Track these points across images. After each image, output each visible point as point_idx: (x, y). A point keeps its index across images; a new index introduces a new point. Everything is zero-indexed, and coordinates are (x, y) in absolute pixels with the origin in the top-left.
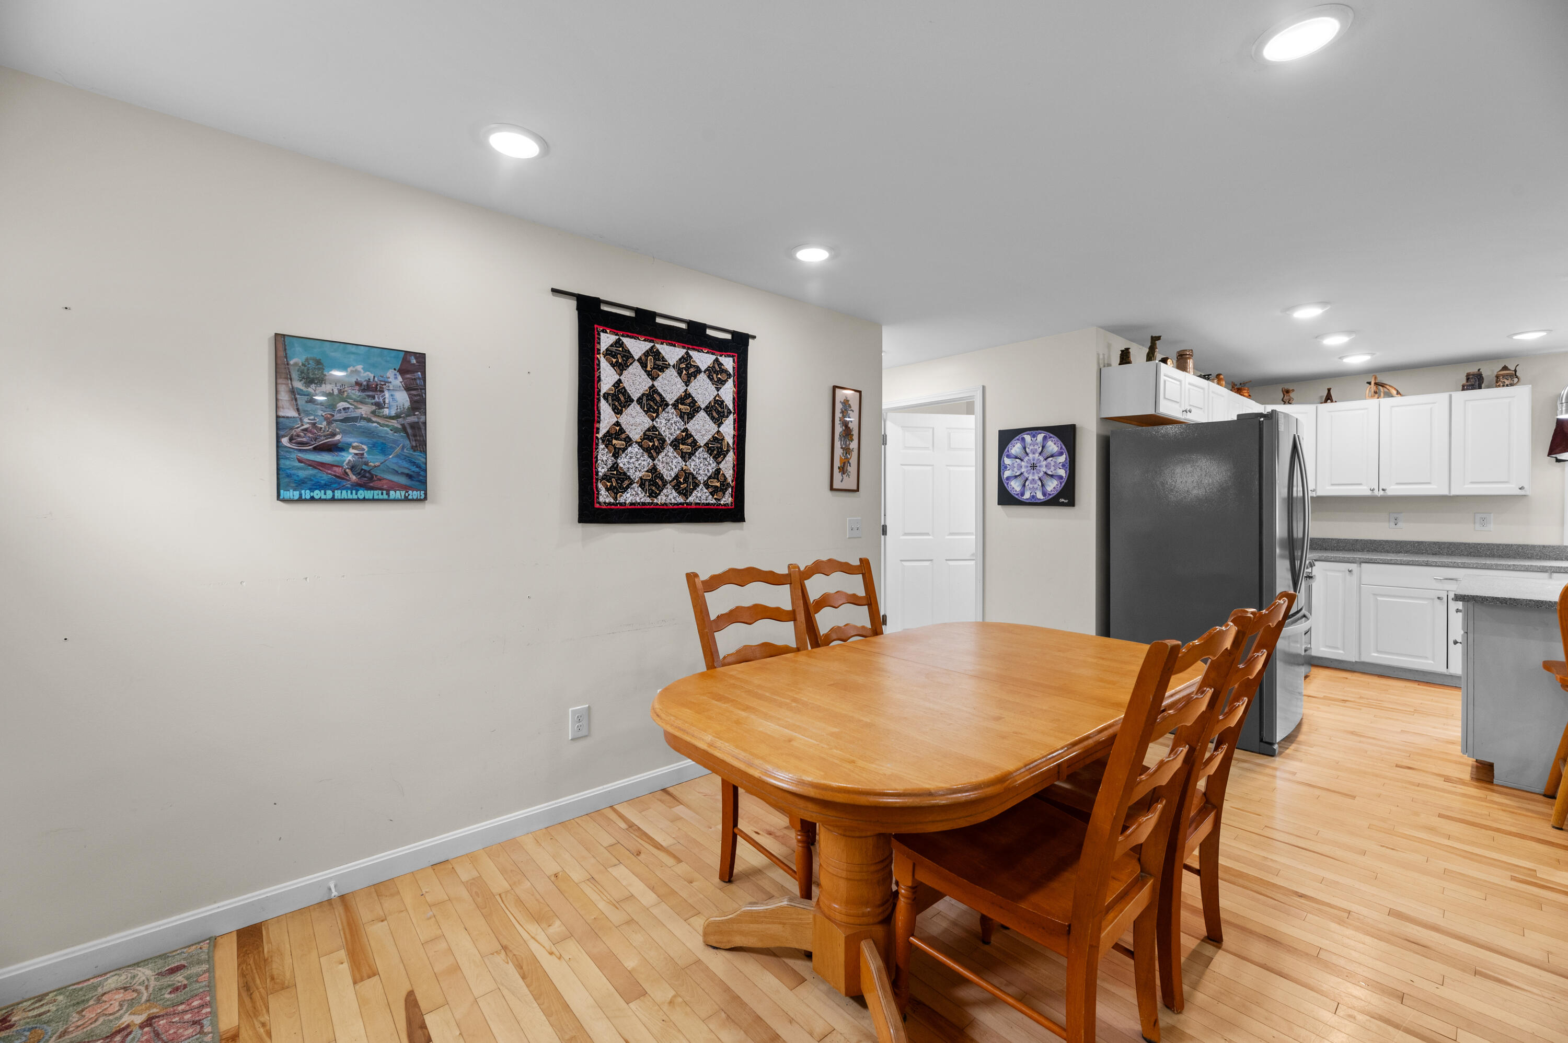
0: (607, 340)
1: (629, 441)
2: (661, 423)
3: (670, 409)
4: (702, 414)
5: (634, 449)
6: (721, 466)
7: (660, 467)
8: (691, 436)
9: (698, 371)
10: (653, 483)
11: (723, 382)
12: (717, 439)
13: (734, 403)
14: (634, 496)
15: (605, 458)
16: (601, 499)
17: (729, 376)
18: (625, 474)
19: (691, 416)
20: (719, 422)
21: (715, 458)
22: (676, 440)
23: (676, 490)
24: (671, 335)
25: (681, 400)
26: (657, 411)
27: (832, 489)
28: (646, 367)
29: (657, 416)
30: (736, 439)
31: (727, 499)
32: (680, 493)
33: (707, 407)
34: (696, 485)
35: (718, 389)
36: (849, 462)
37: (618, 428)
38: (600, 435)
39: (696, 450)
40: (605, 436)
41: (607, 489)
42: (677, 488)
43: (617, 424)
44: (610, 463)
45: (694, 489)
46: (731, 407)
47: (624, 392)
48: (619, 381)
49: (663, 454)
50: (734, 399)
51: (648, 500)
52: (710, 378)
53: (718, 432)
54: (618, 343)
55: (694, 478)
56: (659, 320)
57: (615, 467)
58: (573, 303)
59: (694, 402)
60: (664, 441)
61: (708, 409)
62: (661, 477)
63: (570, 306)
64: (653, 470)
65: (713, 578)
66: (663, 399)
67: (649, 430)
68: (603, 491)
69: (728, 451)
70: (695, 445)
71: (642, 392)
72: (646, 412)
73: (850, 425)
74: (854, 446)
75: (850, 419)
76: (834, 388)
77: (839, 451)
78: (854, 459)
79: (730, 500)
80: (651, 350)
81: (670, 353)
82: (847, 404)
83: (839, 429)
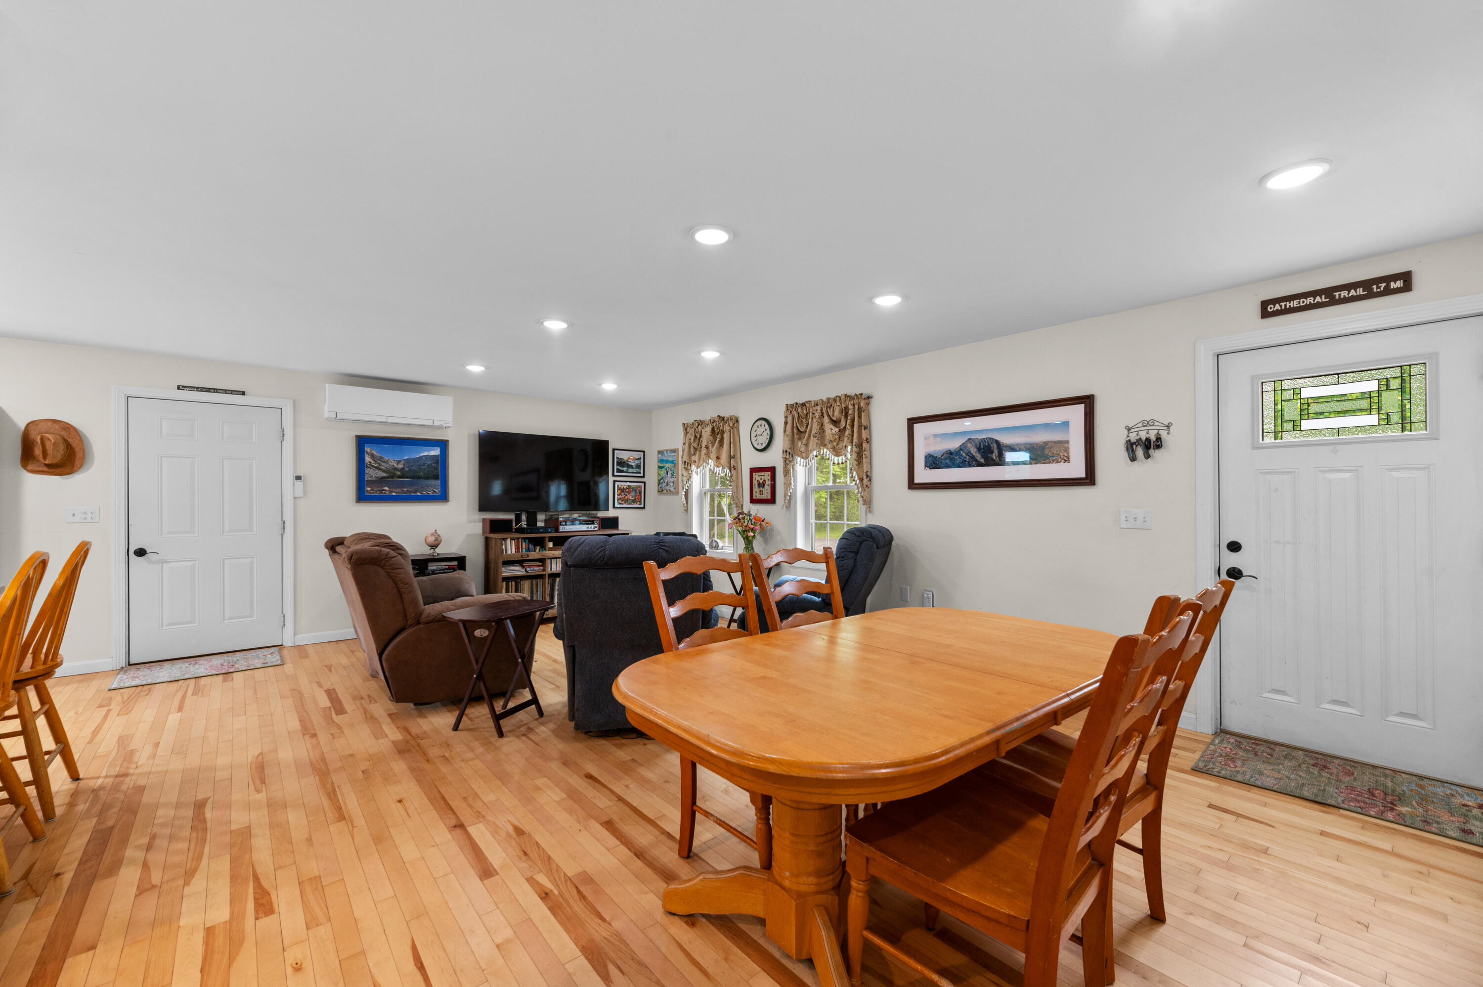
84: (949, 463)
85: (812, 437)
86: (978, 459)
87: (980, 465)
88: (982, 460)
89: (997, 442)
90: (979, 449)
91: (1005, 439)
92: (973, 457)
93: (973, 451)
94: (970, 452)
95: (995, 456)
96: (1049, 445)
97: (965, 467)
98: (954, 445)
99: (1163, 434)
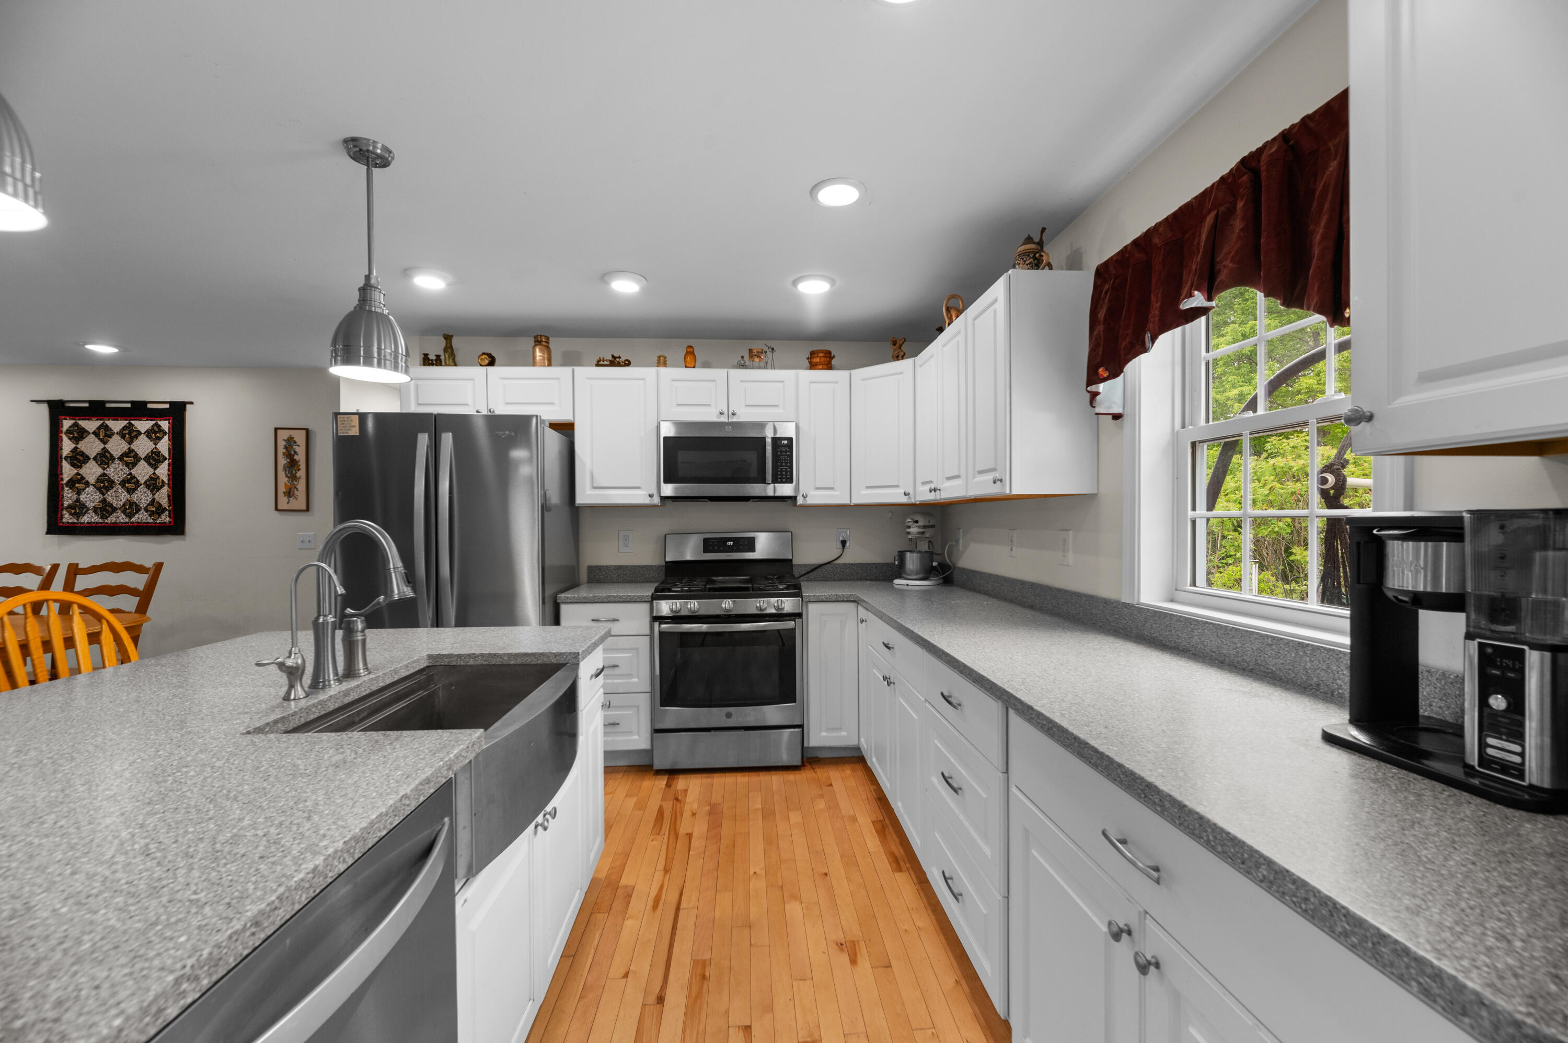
0: (67, 424)
1: (87, 484)
2: (110, 471)
3: (117, 461)
4: (142, 462)
5: (91, 489)
6: (156, 496)
7: (109, 499)
8: (135, 477)
9: (139, 433)
10: (105, 509)
11: (160, 439)
12: (154, 478)
13: (169, 452)
14: (90, 518)
15: (69, 496)
16: (64, 520)
17: (165, 433)
18: (84, 504)
19: (134, 464)
20: (155, 467)
21: (152, 491)
22: (123, 481)
23: (124, 514)
24: (118, 413)
25: (125, 455)
26: (107, 464)
27: (276, 509)
28: (99, 436)
29: (108, 467)
30: (171, 477)
31: (165, 518)
32: (127, 516)
33: (145, 457)
34: (138, 510)
35: (156, 444)
36: (295, 487)
37: (79, 477)
38: (64, 482)
39: (139, 487)
40: (68, 482)
41: (71, 514)
42: (124, 512)
43: (78, 474)
44: (74, 498)
45: (137, 512)
46: (167, 455)
47: (82, 454)
48: (76, 448)
49: (112, 491)
50: (169, 449)
51: (101, 521)
52: (149, 437)
53: (154, 473)
54: (75, 425)
55: (136, 505)
56: (107, 405)
57: (77, 501)
58: (45, 406)
59: (136, 455)
60: (113, 482)
61: (147, 459)
62: (111, 505)
63: (45, 408)
64: (104, 501)
66: (112, 455)
67: (100, 476)
68: (66, 515)
69: (163, 486)
70: (137, 484)
71: (97, 452)
72: (99, 465)
73: (296, 457)
74: (302, 473)
75: (296, 453)
76: (276, 429)
77: (283, 479)
78: (302, 485)
79: (168, 519)
80: (102, 425)
81: (116, 425)
82: (290, 442)
83: (282, 461)
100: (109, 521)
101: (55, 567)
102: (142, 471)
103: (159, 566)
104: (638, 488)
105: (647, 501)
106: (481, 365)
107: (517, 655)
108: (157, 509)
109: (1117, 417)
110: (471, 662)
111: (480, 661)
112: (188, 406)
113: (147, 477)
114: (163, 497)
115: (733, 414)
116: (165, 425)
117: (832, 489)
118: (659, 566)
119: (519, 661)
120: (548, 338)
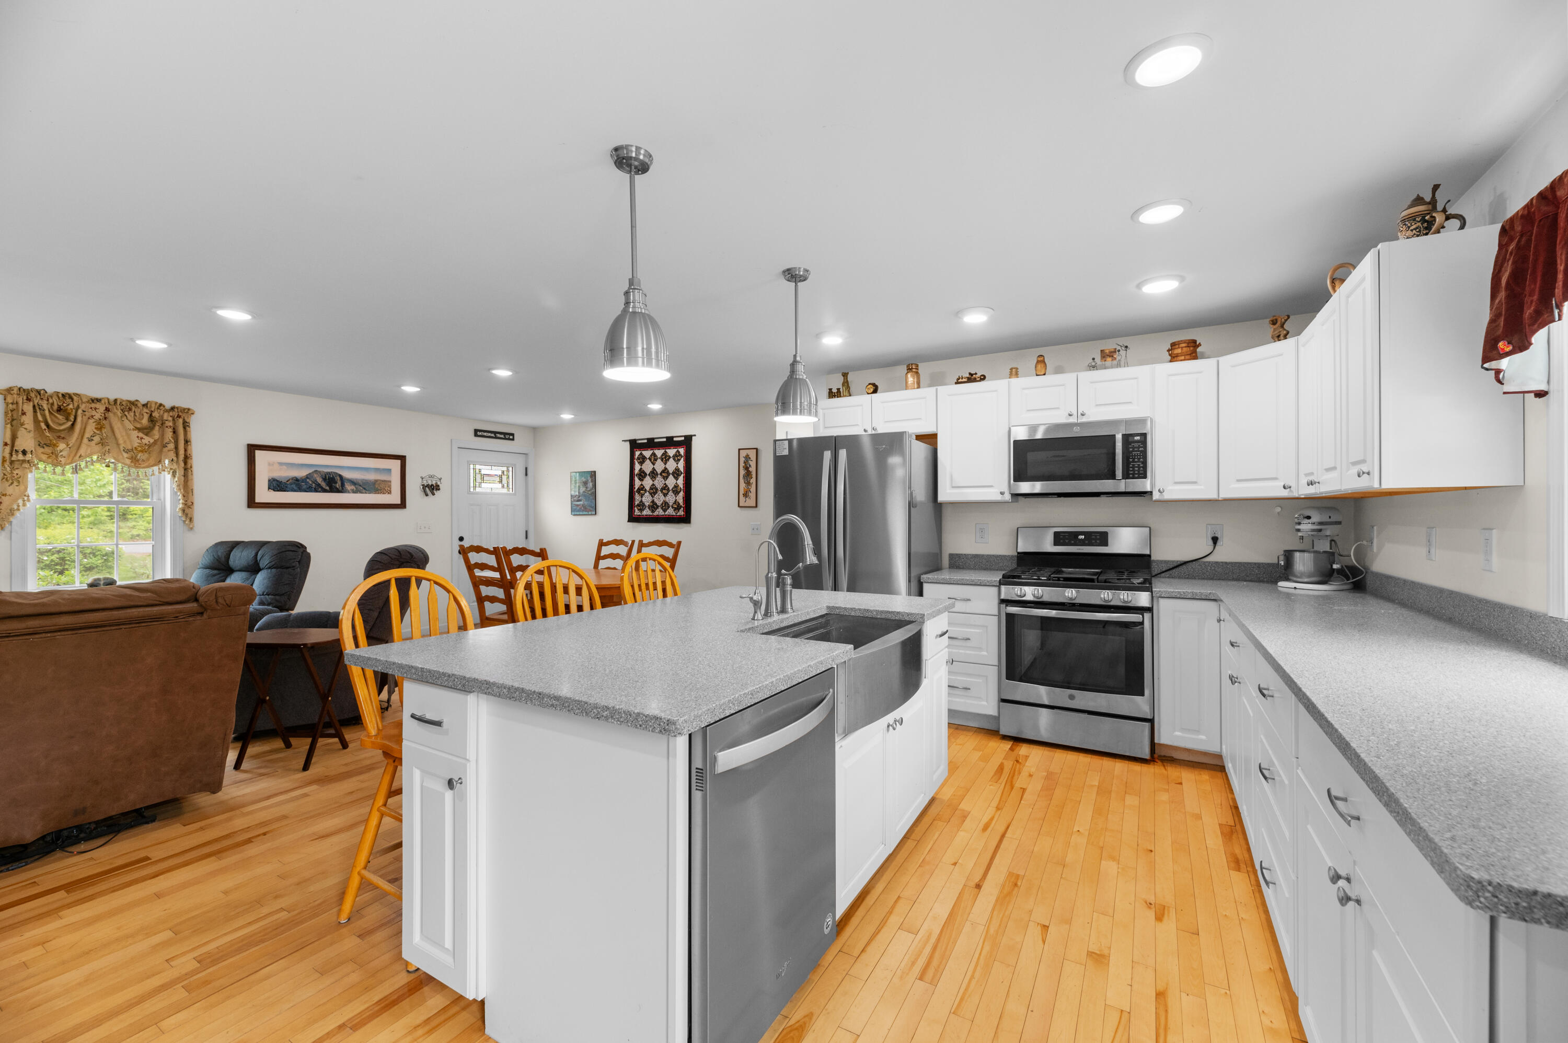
0: (637, 453)
1: (646, 490)
2: (656, 483)
3: (659, 476)
4: (671, 476)
5: (647, 494)
6: (677, 498)
7: (655, 500)
8: (667, 486)
9: (670, 457)
10: (654, 506)
11: (679, 460)
12: (676, 486)
13: (684, 469)
14: (647, 512)
15: (638, 498)
16: (636, 513)
17: (682, 456)
18: (644, 504)
19: (667, 477)
20: (677, 479)
21: (675, 495)
22: (662, 488)
24: (660, 445)
25: (663, 471)
26: (655, 478)
27: (739, 506)
28: (651, 460)
29: (655, 480)
30: (684, 485)
31: (681, 513)
32: (663, 511)
34: (669, 507)
35: (677, 464)
36: (750, 490)
38: (636, 490)
39: (669, 492)
41: (638, 510)
42: (662, 508)
43: (642, 485)
44: (640, 499)
46: (683, 471)
47: (644, 472)
48: (641, 468)
49: (657, 495)
50: (684, 466)
51: (651, 514)
52: (674, 460)
53: (676, 483)
54: (641, 454)
55: (668, 504)
56: (656, 440)
57: (641, 501)
58: (628, 443)
59: (668, 471)
60: (657, 489)
61: (673, 474)
62: (656, 504)
63: (628, 444)
64: (653, 502)
65: (608, 541)
66: (657, 472)
67: (652, 486)
68: (636, 510)
69: (680, 491)
70: (668, 490)
71: (650, 470)
72: (651, 479)
73: (750, 469)
74: (753, 481)
75: (750, 465)
76: (739, 450)
77: (743, 485)
78: (753, 489)
79: (683, 513)
80: (653, 453)
81: (659, 453)
82: (747, 458)
83: (743, 472)
84: (295, 488)
85: (85, 440)
86: (324, 487)
87: (325, 491)
88: (327, 488)
89: (341, 476)
90: (324, 479)
91: (347, 475)
92: (319, 485)
93: (319, 480)
94: (316, 481)
95: (338, 485)
96: (378, 483)
97: (312, 492)
98: (301, 473)
99: (439, 483)
100: (655, 514)
101: (633, 542)
102: (671, 482)
103: (679, 543)
104: (991, 486)
105: (999, 498)
106: (868, 394)
107: (882, 612)
108: (678, 507)
109: (1540, 394)
110: (853, 614)
111: (858, 614)
112: (693, 437)
113: (673, 486)
114: (680, 498)
115: (1083, 415)
116: (682, 451)
117: (1195, 483)
118: (1012, 556)
119: (883, 616)
120: (917, 366)
